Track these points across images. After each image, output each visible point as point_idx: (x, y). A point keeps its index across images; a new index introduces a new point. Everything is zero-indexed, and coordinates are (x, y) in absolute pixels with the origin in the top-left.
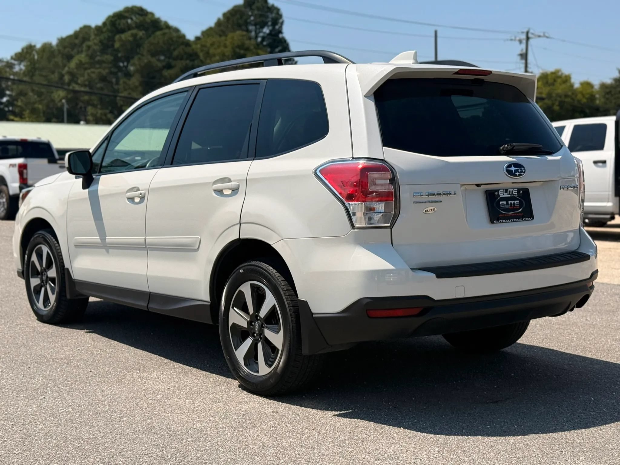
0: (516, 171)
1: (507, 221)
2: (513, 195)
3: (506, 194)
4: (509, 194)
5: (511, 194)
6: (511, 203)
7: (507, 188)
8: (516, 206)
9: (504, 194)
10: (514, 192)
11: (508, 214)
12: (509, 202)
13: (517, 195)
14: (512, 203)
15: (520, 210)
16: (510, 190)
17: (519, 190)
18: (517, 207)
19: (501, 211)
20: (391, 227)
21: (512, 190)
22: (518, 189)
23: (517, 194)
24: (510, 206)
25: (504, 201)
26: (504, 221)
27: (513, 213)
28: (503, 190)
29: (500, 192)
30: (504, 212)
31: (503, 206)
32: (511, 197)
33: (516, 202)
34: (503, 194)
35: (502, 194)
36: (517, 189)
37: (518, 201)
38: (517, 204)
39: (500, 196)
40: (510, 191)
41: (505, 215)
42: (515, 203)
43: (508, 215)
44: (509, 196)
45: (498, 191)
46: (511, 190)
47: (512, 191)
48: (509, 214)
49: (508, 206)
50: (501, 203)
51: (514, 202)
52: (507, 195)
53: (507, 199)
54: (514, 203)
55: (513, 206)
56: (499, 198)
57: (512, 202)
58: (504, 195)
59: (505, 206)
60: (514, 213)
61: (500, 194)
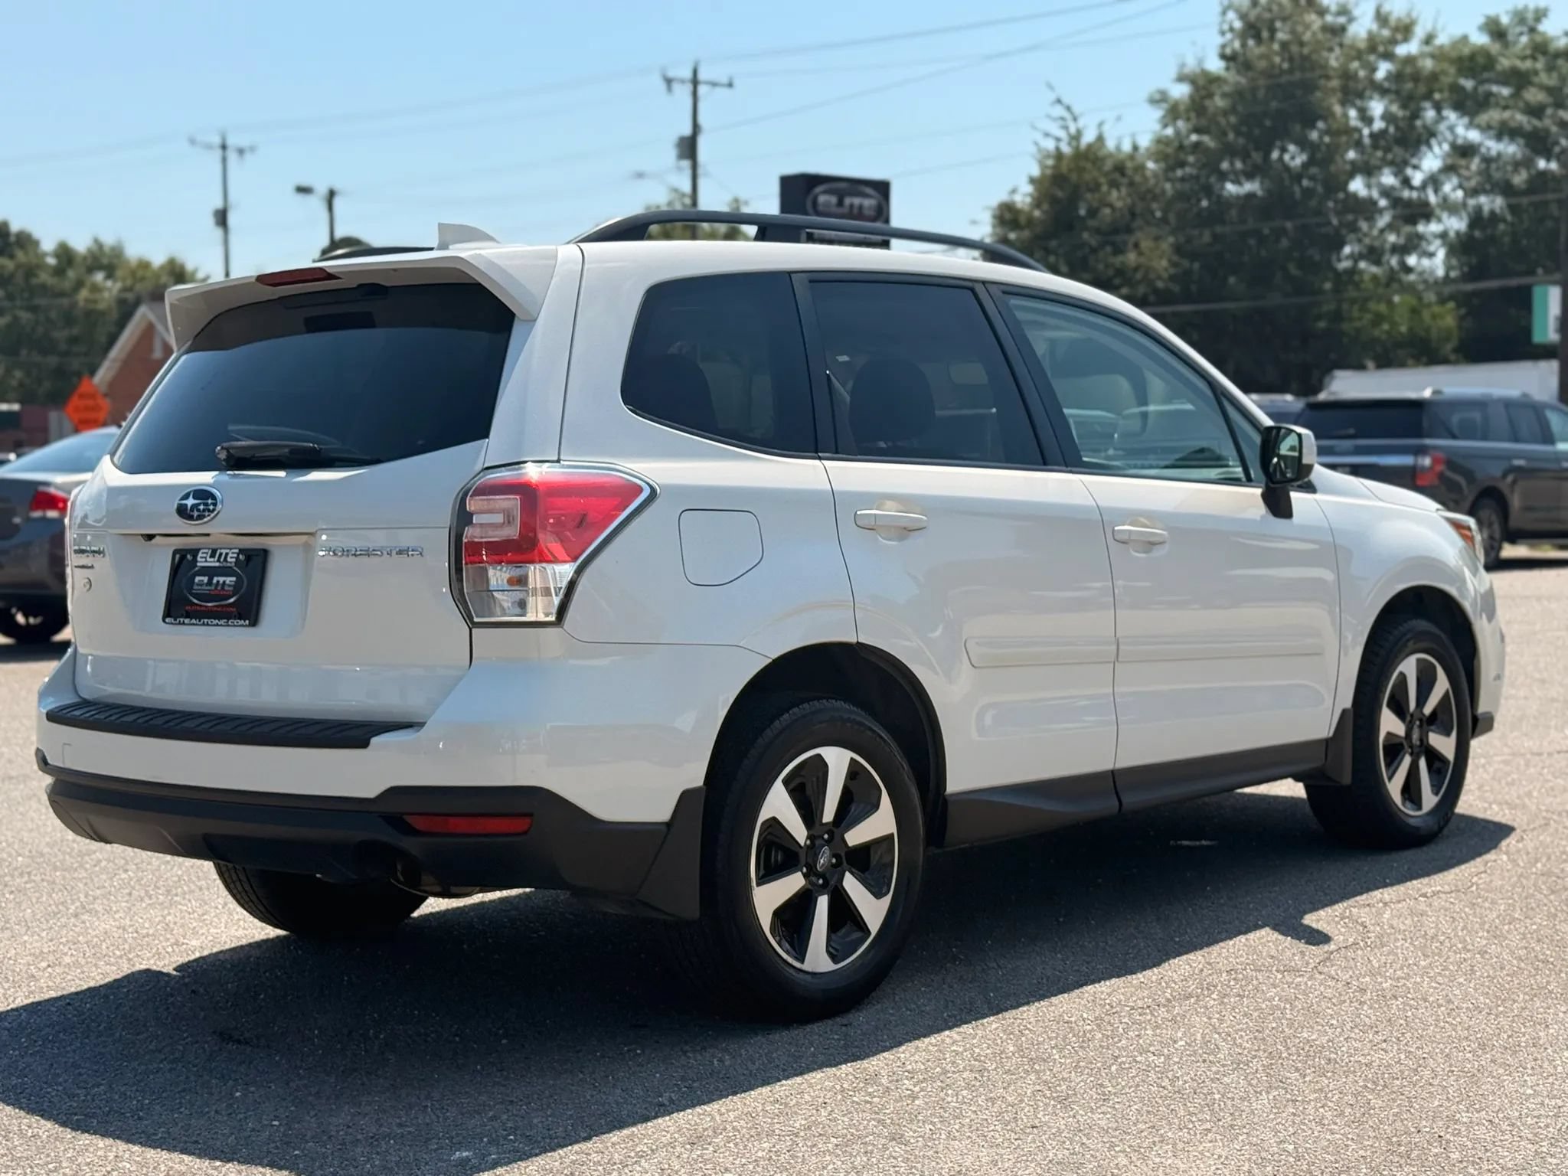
0: (193, 508)
1: (194, 621)
2: (225, 564)
3: (212, 560)
4: (219, 561)
5: (222, 560)
6: (218, 582)
7: (214, 547)
8: (226, 588)
9: (208, 559)
10: (230, 555)
11: (204, 606)
12: (215, 580)
13: (233, 564)
14: (221, 582)
15: (232, 600)
16: (222, 551)
17: (241, 551)
18: (228, 591)
19: (191, 598)
21: (228, 551)
23: (236, 563)
24: (213, 588)
25: (204, 575)
26: (187, 621)
27: (213, 606)
28: (206, 551)
29: (200, 555)
30: (195, 601)
31: (200, 588)
32: (219, 567)
33: (230, 580)
35: (204, 560)
36: (237, 551)
37: (234, 579)
38: (229, 586)
39: (198, 564)
40: (221, 554)
41: (198, 608)
42: (227, 582)
43: (203, 609)
44: (217, 564)
45: (195, 552)
46: (224, 552)
47: (227, 554)
48: (206, 607)
49: (209, 588)
50: (197, 579)
51: (225, 578)
52: (212, 563)
53: (210, 572)
54: (224, 582)
55: (219, 588)
56: (197, 569)
57: (221, 579)
58: (206, 561)
59: (204, 587)
60: (216, 606)
61: (199, 559)
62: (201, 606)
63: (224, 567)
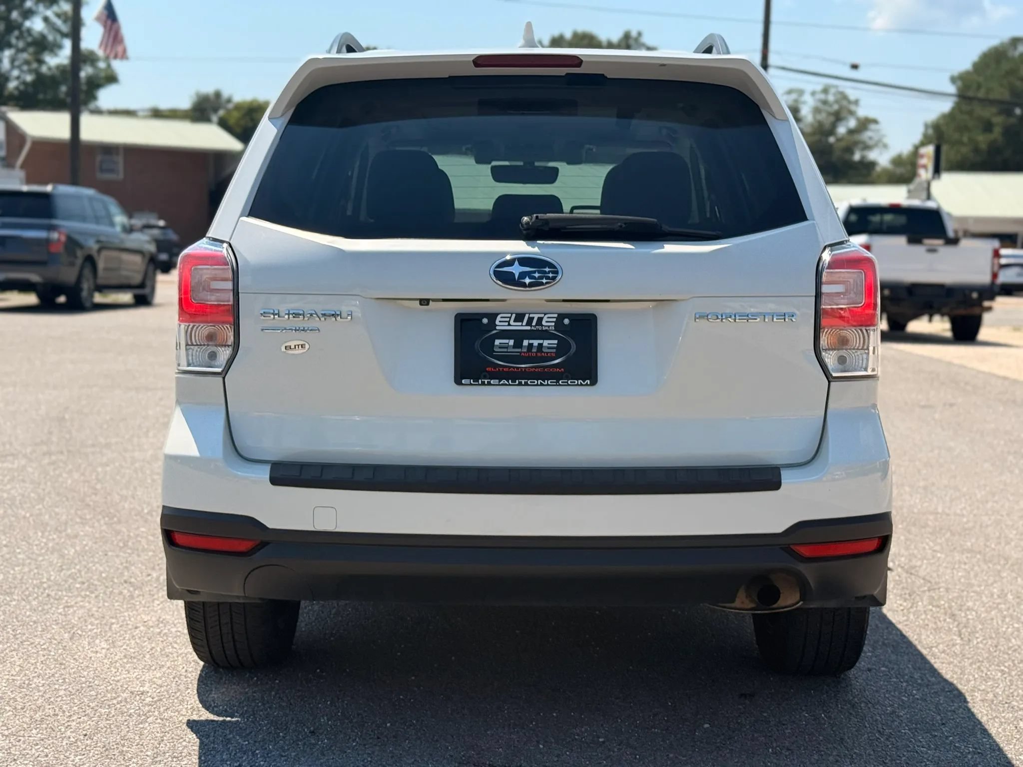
0: (523, 275)
1: (501, 381)
2: (539, 328)
3: (520, 323)
4: (527, 324)
5: (534, 324)
6: (531, 345)
7: (522, 312)
8: (545, 350)
9: (512, 323)
10: (545, 319)
11: (514, 368)
12: (526, 343)
13: (552, 328)
14: (536, 345)
15: (556, 361)
16: (532, 315)
17: (561, 317)
18: (547, 353)
19: (493, 359)
20: (224, 374)
21: (540, 315)
22: (559, 315)
23: (555, 326)
24: (525, 350)
25: (509, 338)
26: (496, 381)
27: (532, 367)
28: (509, 315)
29: (499, 318)
30: (500, 363)
31: (506, 350)
32: (533, 330)
33: (549, 343)
34: (507, 324)
36: (555, 316)
37: (556, 342)
38: (550, 348)
39: (498, 328)
40: (531, 319)
41: (504, 369)
42: (545, 345)
43: (513, 370)
44: (528, 328)
45: (492, 317)
46: (535, 316)
47: (540, 319)
48: (518, 368)
49: (518, 350)
50: (498, 341)
51: (541, 341)
52: (520, 327)
53: (519, 336)
54: (540, 345)
55: (536, 350)
56: (494, 332)
57: (536, 343)
58: (509, 325)
59: (511, 350)
60: (535, 367)
61: (497, 323)
62: (510, 367)
63: (538, 330)
